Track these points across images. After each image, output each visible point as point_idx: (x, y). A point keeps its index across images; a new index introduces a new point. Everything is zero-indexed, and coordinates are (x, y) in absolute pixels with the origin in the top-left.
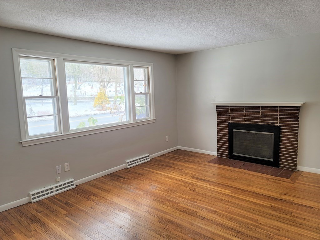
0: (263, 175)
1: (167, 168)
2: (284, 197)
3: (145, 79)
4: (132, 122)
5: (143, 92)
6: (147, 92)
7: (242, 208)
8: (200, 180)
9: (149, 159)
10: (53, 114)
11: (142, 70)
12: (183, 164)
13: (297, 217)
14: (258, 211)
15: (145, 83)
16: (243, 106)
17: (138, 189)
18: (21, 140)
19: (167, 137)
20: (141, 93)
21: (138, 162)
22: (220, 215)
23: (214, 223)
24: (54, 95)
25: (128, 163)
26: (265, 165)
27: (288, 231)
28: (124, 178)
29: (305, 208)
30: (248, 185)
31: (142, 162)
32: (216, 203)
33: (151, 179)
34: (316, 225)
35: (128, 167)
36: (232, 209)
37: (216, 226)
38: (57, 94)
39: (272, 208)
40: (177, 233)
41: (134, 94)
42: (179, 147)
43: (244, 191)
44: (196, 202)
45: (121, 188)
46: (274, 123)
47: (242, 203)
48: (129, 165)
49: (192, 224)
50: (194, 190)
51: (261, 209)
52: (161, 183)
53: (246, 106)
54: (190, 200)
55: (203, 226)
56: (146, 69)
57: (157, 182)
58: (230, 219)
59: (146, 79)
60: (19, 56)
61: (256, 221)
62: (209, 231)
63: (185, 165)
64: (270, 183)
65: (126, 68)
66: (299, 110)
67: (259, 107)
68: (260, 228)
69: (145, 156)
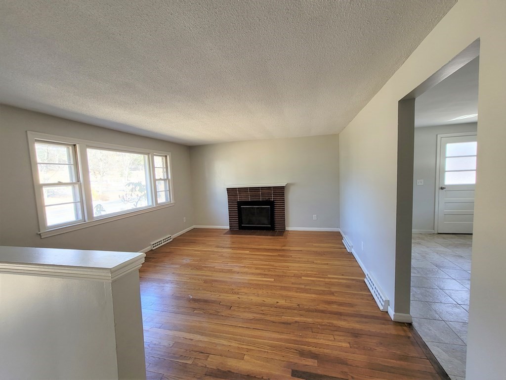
0: (266, 237)
1: (191, 244)
2: (283, 248)
3: (163, 166)
4: (155, 206)
5: (162, 178)
6: (166, 178)
7: (261, 260)
8: (224, 248)
9: (172, 240)
10: (72, 201)
11: (160, 158)
12: (204, 239)
13: (295, 258)
14: (272, 259)
15: (163, 170)
16: (248, 188)
17: (172, 264)
18: (39, 232)
19: (184, 218)
20: (161, 179)
21: (162, 243)
22: (248, 267)
23: (247, 273)
24: (74, 181)
25: (153, 245)
26: (266, 230)
27: (293, 266)
28: (154, 258)
29: (298, 252)
30: (260, 245)
31: (165, 243)
32: (242, 261)
33: (182, 255)
34: (307, 260)
35: (154, 249)
36: (255, 262)
37: (248, 275)
38: (78, 180)
39: (279, 256)
40: (223, 287)
41: (155, 180)
42: (194, 226)
43: (258, 250)
44: (228, 263)
45: (155, 266)
46: (269, 199)
47: (260, 257)
48: (154, 247)
49: (231, 278)
50: (222, 256)
51: (273, 258)
52: (192, 256)
53: (249, 188)
54: (222, 263)
55: (240, 277)
56: (164, 158)
57: (188, 255)
58: (256, 268)
59: (165, 166)
60: (36, 140)
61: (273, 266)
62: (246, 279)
63: (206, 239)
64: (272, 241)
65: (146, 156)
66: (284, 189)
67: (259, 187)
68: (277, 269)
69: (167, 237)
